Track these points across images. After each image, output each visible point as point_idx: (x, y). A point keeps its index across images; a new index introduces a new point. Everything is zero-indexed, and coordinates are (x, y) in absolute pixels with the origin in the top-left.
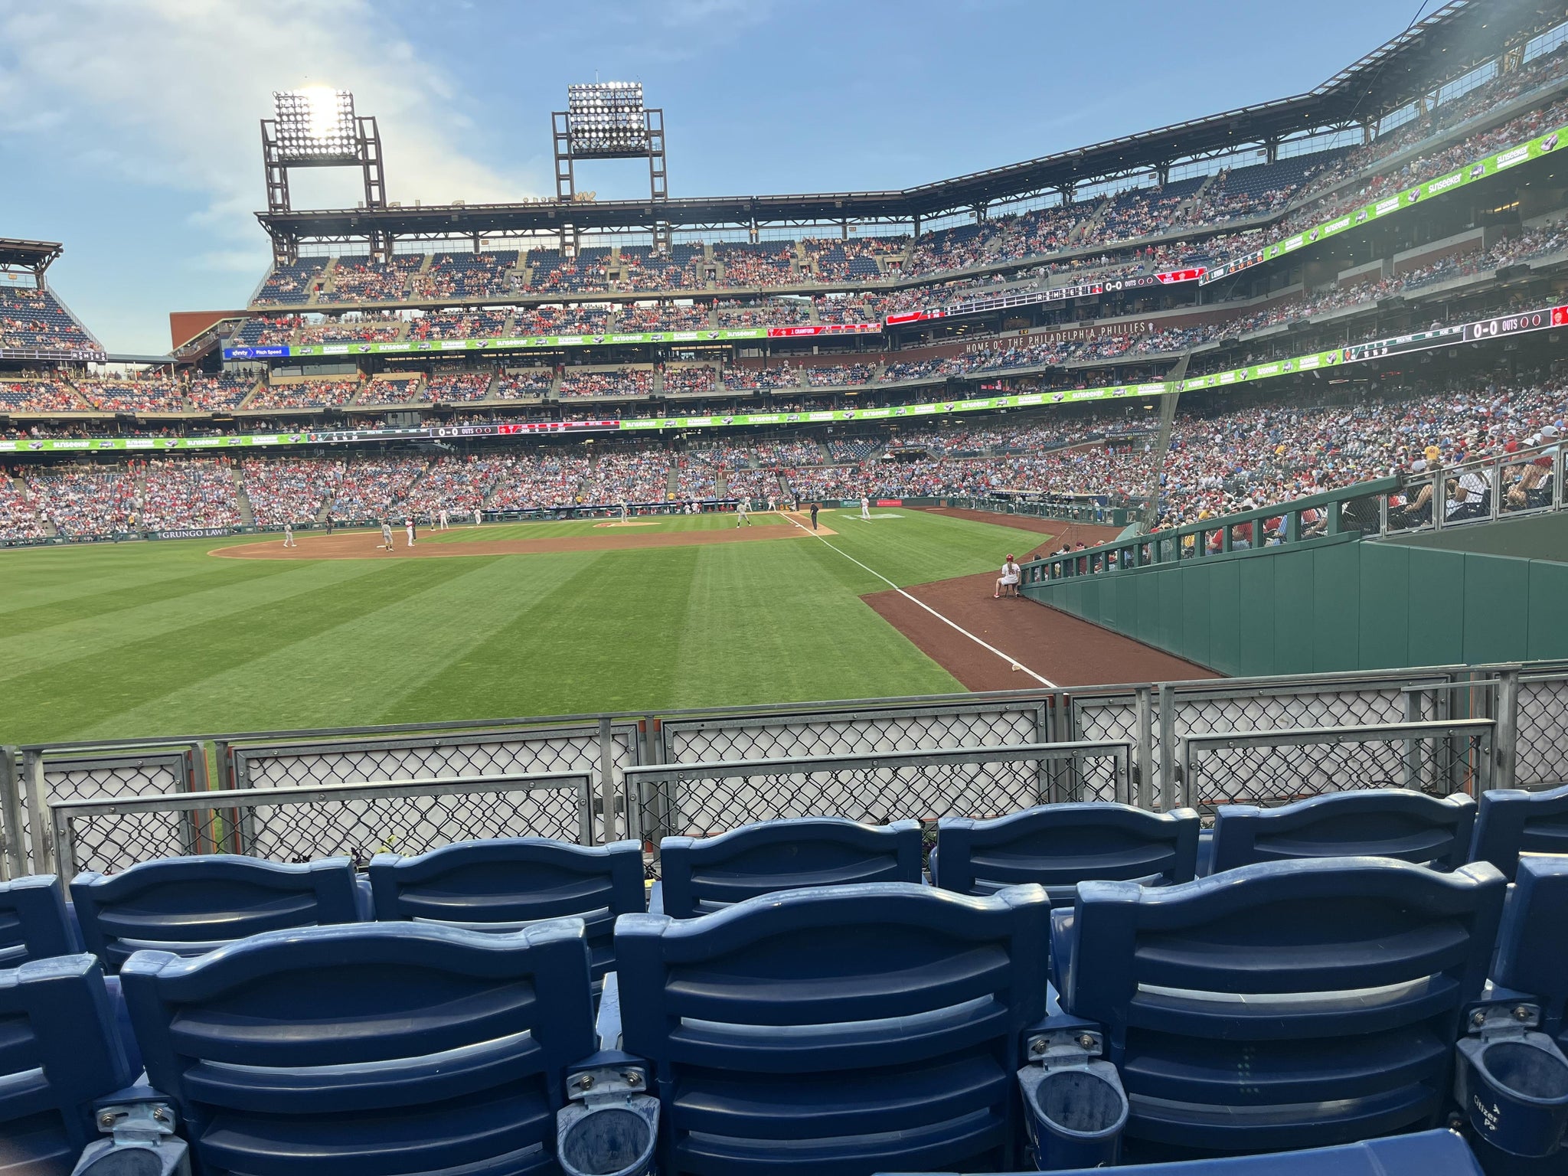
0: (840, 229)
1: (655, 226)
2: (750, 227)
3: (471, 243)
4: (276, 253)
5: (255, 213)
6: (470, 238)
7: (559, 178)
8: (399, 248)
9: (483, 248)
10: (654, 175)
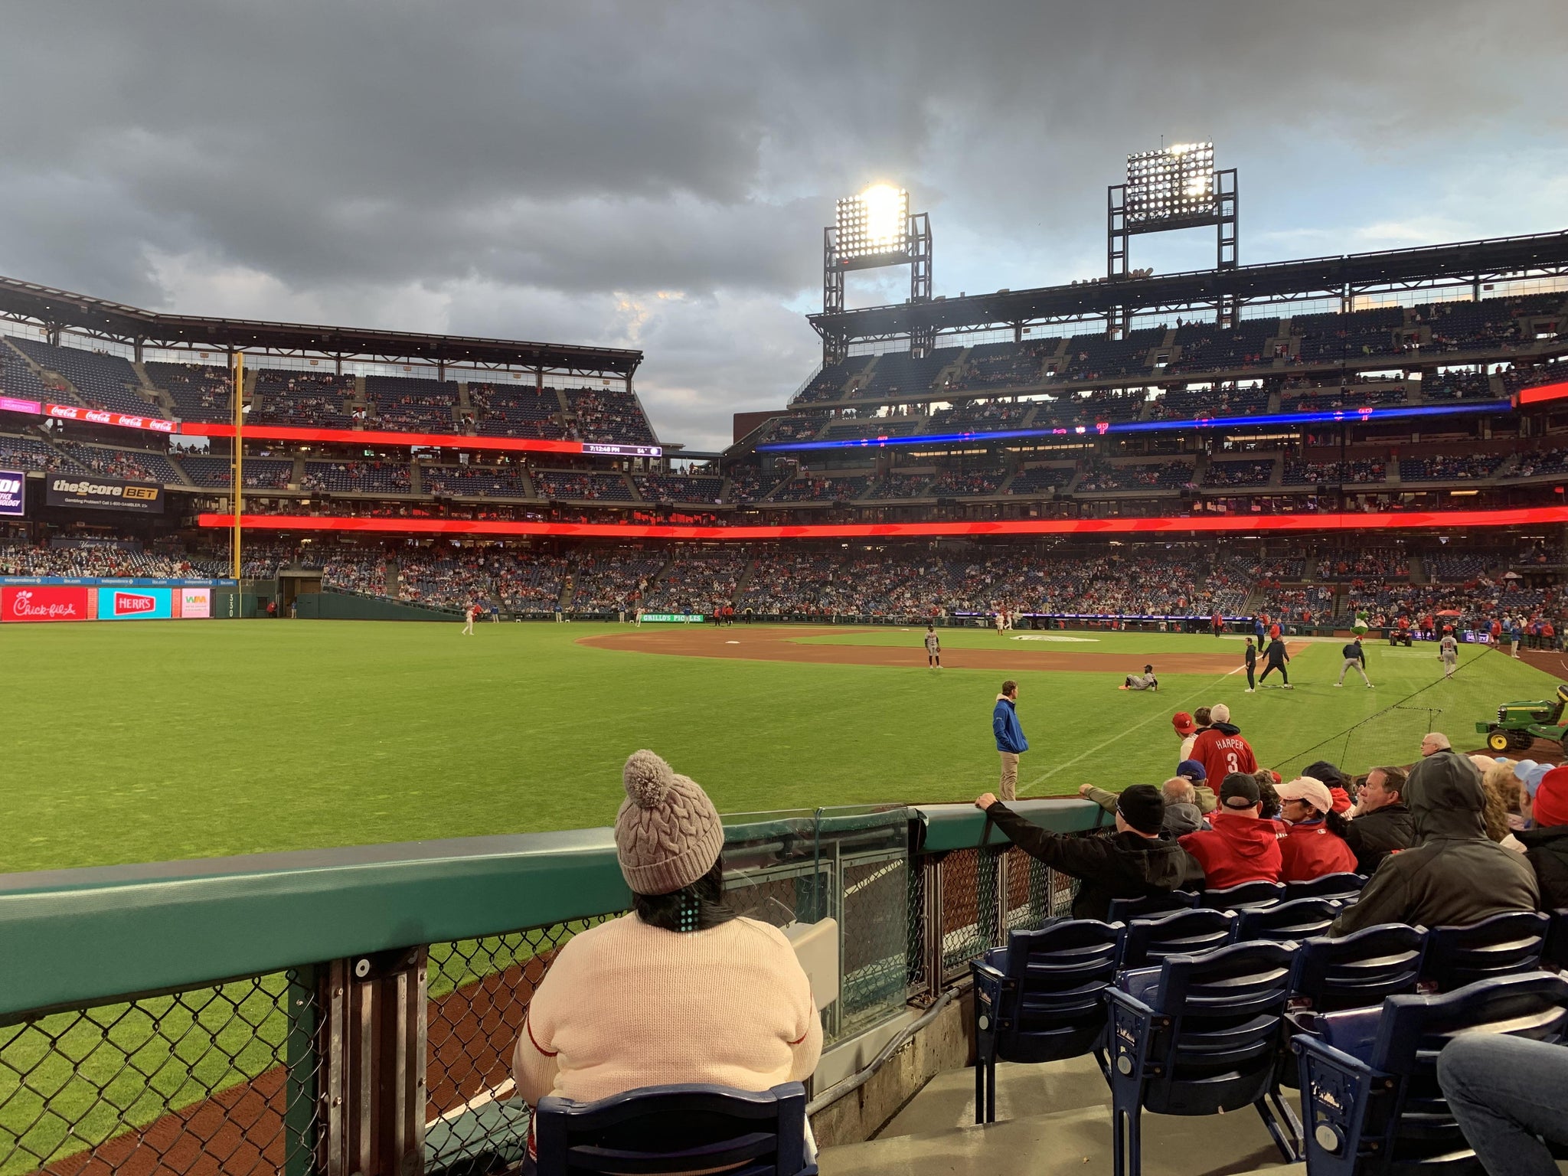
0: (1470, 288)
1: (1221, 300)
2: (1342, 295)
3: (1012, 332)
4: (826, 353)
5: (807, 316)
6: (1011, 327)
7: (1111, 256)
8: (941, 343)
9: (1025, 337)
10: (1221, 243)
